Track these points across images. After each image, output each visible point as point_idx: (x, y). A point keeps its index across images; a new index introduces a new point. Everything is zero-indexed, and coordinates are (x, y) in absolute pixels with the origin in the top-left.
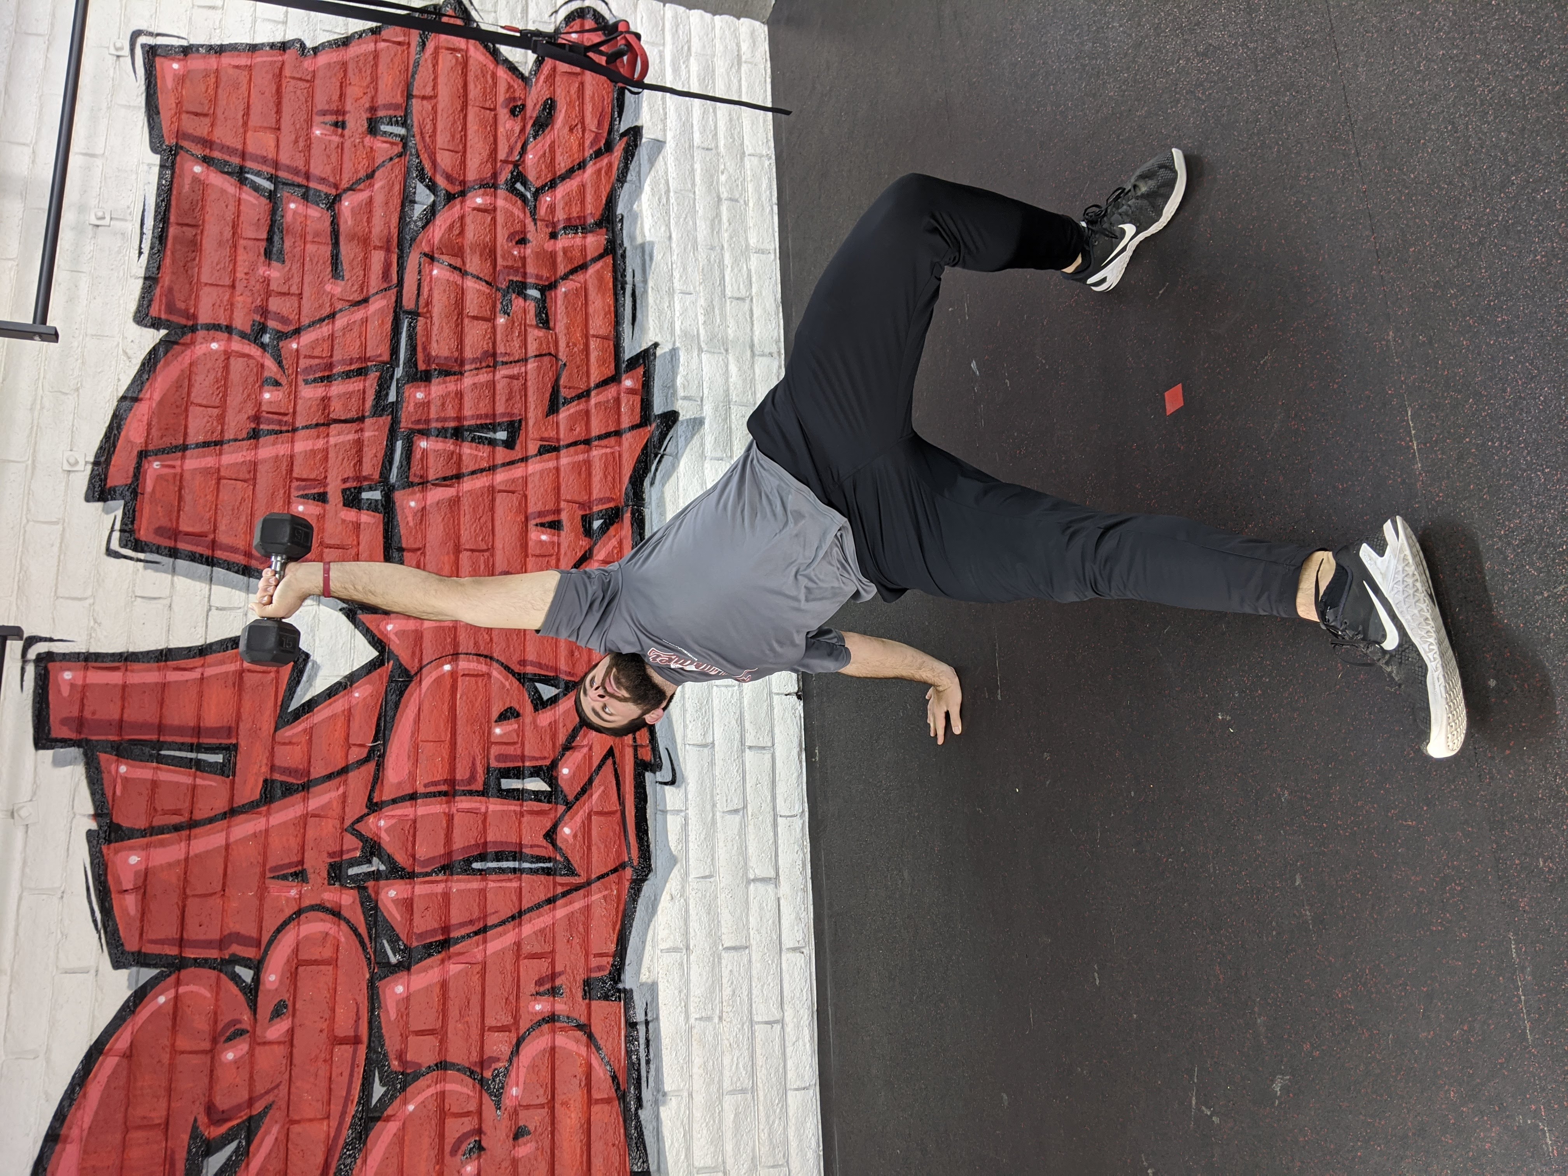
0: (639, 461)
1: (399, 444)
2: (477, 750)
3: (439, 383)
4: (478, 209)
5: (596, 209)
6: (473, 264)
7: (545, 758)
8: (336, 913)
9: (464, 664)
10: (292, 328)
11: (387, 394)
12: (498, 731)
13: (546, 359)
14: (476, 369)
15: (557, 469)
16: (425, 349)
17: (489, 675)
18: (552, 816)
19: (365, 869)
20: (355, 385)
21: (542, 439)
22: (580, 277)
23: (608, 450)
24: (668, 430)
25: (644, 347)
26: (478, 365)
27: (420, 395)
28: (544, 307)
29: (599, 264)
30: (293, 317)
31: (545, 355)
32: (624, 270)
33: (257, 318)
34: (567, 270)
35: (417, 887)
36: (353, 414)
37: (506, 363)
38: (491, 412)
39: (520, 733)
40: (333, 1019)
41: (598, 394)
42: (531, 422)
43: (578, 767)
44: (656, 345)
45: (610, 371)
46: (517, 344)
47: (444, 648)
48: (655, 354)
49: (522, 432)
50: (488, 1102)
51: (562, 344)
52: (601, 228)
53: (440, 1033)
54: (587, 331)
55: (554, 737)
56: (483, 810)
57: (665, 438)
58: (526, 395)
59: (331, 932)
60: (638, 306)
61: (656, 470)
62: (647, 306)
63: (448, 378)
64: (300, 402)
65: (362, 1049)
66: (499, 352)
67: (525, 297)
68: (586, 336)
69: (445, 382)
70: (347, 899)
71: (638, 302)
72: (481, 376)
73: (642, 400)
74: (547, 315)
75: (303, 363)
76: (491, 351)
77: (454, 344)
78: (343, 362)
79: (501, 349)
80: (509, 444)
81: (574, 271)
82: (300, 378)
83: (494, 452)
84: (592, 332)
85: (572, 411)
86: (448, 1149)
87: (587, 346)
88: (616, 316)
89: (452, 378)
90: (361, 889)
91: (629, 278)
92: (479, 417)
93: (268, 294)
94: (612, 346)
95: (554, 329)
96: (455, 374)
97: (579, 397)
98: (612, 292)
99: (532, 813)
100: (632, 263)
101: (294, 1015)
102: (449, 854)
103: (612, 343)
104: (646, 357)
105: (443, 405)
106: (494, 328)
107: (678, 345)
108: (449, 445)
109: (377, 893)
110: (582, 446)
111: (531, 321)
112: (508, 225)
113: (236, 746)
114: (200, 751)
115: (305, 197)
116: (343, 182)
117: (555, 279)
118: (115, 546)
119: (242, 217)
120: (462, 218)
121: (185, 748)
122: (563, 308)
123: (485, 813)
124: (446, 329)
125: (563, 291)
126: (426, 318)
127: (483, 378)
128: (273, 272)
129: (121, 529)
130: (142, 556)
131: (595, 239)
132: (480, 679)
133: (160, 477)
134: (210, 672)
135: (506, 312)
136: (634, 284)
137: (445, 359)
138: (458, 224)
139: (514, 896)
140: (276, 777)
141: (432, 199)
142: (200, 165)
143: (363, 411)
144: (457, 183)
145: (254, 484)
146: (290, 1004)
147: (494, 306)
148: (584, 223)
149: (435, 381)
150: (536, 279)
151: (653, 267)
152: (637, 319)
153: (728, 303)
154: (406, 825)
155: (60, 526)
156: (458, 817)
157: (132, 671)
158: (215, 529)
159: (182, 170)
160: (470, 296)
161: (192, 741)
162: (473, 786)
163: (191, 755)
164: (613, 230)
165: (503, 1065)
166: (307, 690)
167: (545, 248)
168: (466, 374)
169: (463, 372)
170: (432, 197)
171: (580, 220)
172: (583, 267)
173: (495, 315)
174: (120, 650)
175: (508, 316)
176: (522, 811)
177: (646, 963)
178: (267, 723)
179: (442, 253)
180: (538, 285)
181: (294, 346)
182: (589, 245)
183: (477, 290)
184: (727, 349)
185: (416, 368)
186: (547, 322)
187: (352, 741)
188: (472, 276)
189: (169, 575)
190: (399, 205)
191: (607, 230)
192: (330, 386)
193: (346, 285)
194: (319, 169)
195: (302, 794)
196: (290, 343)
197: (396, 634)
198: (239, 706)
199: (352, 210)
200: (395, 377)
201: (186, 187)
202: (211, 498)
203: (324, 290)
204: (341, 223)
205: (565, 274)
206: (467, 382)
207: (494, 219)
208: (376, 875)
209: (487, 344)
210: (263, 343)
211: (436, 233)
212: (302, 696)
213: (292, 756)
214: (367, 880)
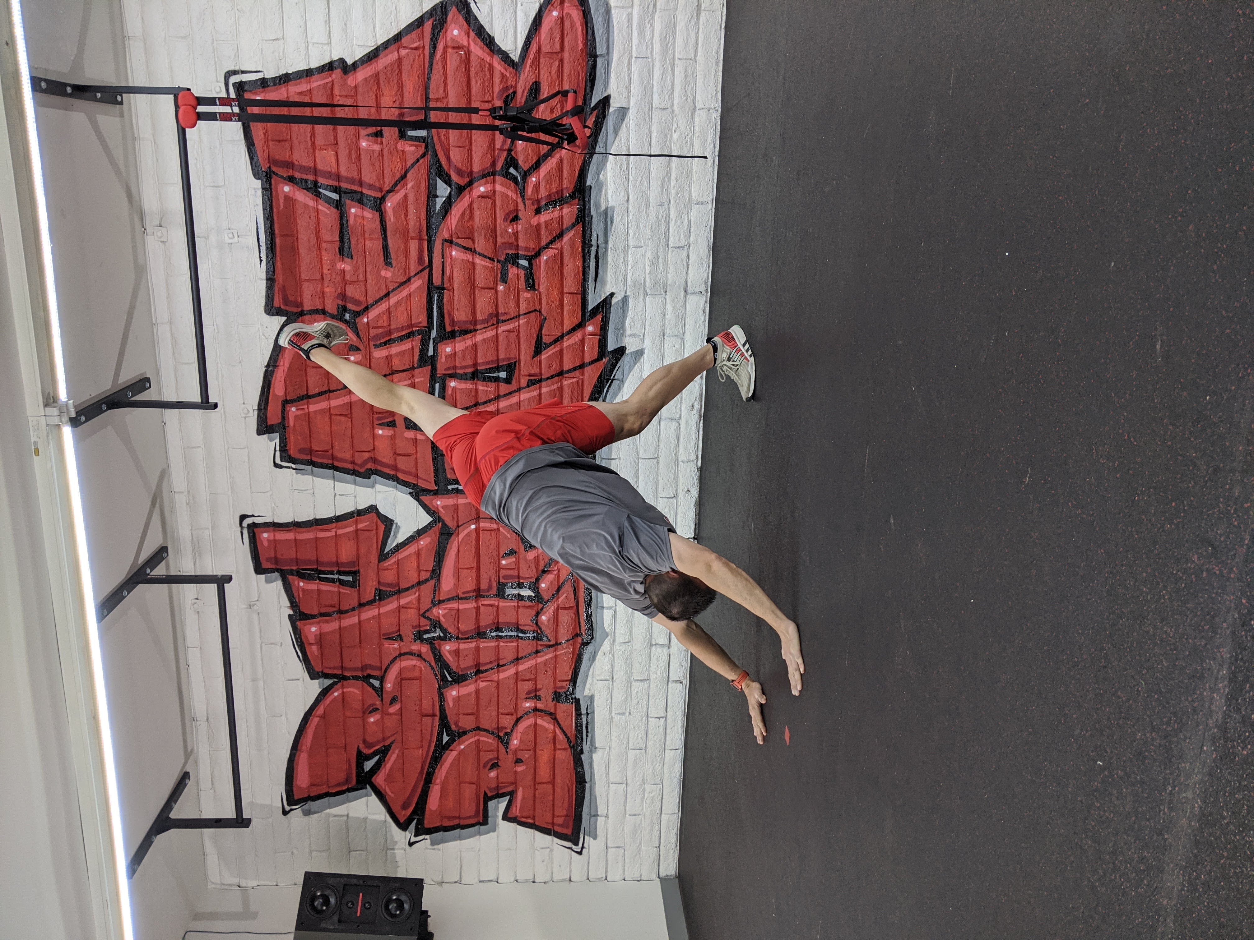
0: (595, 386)
1: (437, 385)
2: (492, 573)
3: (460, 341)
4: (482, 197)
5: (570, 182)
6: (481, 244)
7: (532, 578)
8: (420, 656)
9: (482, 525)
10: (363, 307)
11: (428, 350)
12: (504, 562)
13: (533, 314)
14: (485, 328)
15: (540, 395)
16: (450, 315)
17: (499, 529)
18: (536, 608)
19: (432, 635)
20: (406, 346)
21: (530, 375)
22: (558, 245)
23: (575, 380)
24: (617, 362)
25: (603, 297)
26: (486, 325)
27: (448, 350)
28: (531, 274)
29: (572, 233)
30: (362, 299)
31: (532, 312)
32: (591, 236)
33: (340, 303)
34: (548, 241)
35: (461, 645)
36: (407, 367)
37: (505, 321)
38: (495, 358)
39: (518, 562)
40: (421, 705)
41: (568, 339)
42: (522, 364)
43: (551, 583)
44: (612, 294)
45: (576, 321)
46: (512, 304)
47: (470, 515)
49: (517, 371)
50: (504, 747)
51: (544, 302)
52: (574, 199)
53: (476, 714)
54: (562, 289)
55: (537, 565)
56: (497, 604)
57: (614, 368)
58: (519, 343)
59: (417, 664)
60: (600, 265)
61: (607, 392)
62: (607, 263)
63: (466, 336)
64: (373, 360)
65: (437, 719)
66: (500, 312)
67: (518, 266)
68: (562, 293)
69: (464, 340)
70: (425, 649)
71: (600, 261)
72: (487, 333)
73: (600, 340)
74: (533, 280)
75: (373, 332)
76: (495, 312)
77: (468, 311)
78: (398, 330)
79: (501, 310)
80: (508, 381)
81: (552, 242)
82: (372, 343)
83: (498, 386)
84: (565, 290)
85: (550, 353)
86: (481, 765)
87: (562, 301)
88: (583, 275)
89: (469, 336)
90: (431, 643)
91: (594, 242)
92: (488, 363)
93: (345, 283)
94: (579, 300)
95: (538, 290)
96: (471, 332)
97: (555, 341)
98: (580, 255)
99: (524, 607)
100: (597, 228)
101: (401, 702)
102: (478, 627)
103: (579, 296)
104: (605, 305)
105: (464, 356)
106: (497, 292)
107: (628, 293)
108: (469, 385)
109: (440, 646)
110: (557, 378)
111: (522, 285)
112: (505, 206)
113: (358, 571)
114: (340, 575)
115: (360, 202)
116: (386, 186)
117: (540, 250)
118: (278, 461)
119: (321, 224)
120: (471, 205)
121: (332, 573)
122: (545, 273)
123: (498, 607)
124: (463, 300)
125: (545, 258)
126: (449, 290)
127: (490, 333)
128: (346, 266)
129: (280, 450)
130: (294, 466)
131: (570, 209)
132: (493, 532)
133: (296, 417)
134: (340, 532)
135: (504, 280)
136: (598, 246)
137: (464, 322)
138: (468, 211)
139: (514, 650)
140: (381, 588)
141: (449, 191)
142: (288, 185)
143: (413, 362)
144: (466, 175)
145: (351, 418)
146: (399, 698)
147: (496, 277)
148: (562, 197)
149: (458, 339)
150: (525, 251)
151: (613, 229)
152: (599, 276)
153: (670, 252)
154: (454, 613)
155: (246, 450)
156: (482, 609)
157: (298, 533)
158: (332, 448)
159: (276, 190)
160: (478, 271)
161: (335, 569)
162: (491, 592)
163: (336, 577)
164: (584, 201)
165: (509, 730)
166: (394, 540)
167: (532, 223)
168: (478, 332)
169: (476, 330)
170: (449, 189)
171: (558, 194)
172: (560, 236)
173: (497, 284)
174: (290, 520)
175: (506, 283)
176: (518, 606)
177: (588, 686)
178: (374, 558)
179: (458, 238)
180: (527, 256)
181: (365, 320)
182: (565, 217)
183: (483, 266)
184: (666, 291)
185: (445, 330)
186: (534, 285)
187: (421, 568)
188: (480, 254)
189: (311, 477)
190: (425, 200)
191: (579, 200)
192: (391, 347)
193: (394, 270)
194: (368, 177)
195: (396, 596)
196: (363, 318)
197: (442, 507)
198: (358, 550)
199: (394, 209)
200: (432, 337)
201: (282, 205)
202: (328, 428)
203: (381, 276)
204: (387, 221)
205: (546, 245)
206: (479, 337)
207: (494, 203)
208: (439, 638)
209: (492, 307)
210: (346, 320)
211: (453, 221)
212: (392, 544)
213: (389, 577)
214: (434, 640)
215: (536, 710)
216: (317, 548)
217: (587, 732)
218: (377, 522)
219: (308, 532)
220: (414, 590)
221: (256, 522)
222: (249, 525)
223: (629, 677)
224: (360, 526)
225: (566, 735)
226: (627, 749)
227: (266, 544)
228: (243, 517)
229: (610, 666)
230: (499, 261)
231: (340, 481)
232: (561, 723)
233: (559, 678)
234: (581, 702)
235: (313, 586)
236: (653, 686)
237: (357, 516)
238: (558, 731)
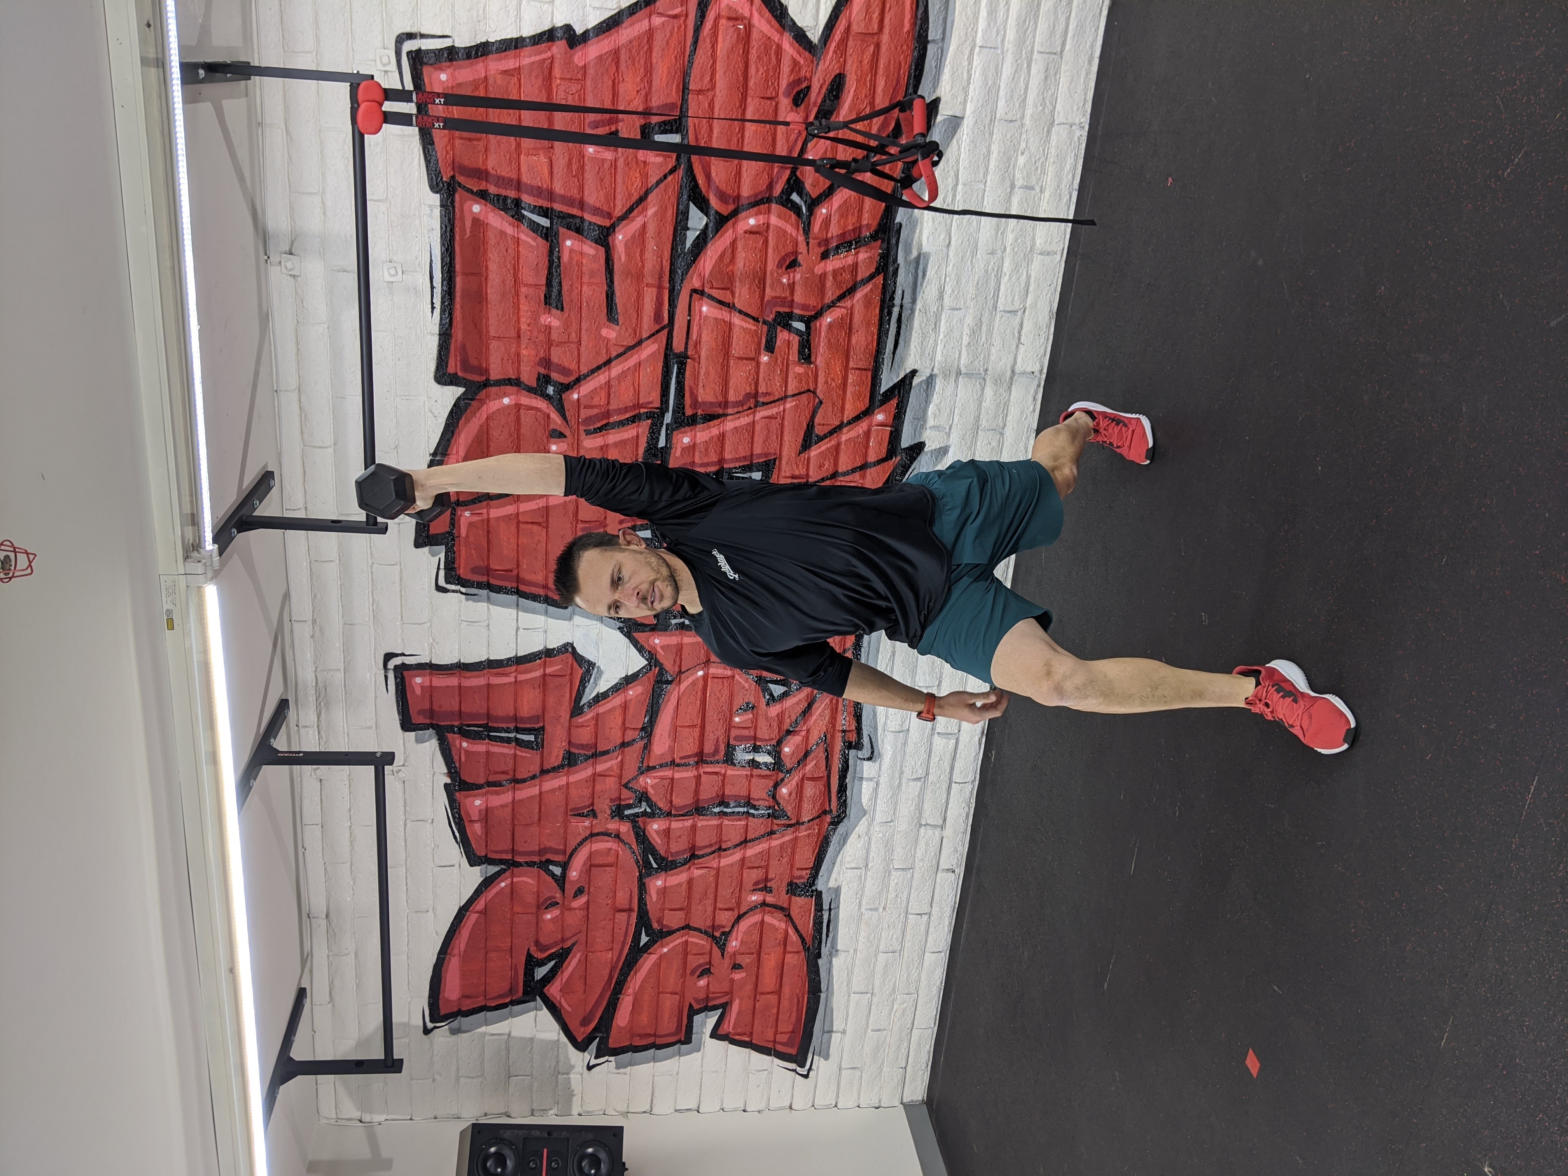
2: (720, 733)
3: (704, 429)
4: (751, 232)
5: (873, 219)
6: (743, 296)
7: (772, 739)
8: (616, 837)
9: (714, 669)
10: (572, 378)
11: (658, 439)
12: (737, 719)
13: (805, 396)
14: (737, 413)
16: (692, 393)
17: (733, 677)
18: (774, 778)
19: (636, 810)
20: (629, 433)
22: (848, 303)
24: (911, 463)
25: (902, 375)
26: (740, 409)
27: (686, 440)
28: (808, 341)
29: (869, 286)
30: (573, 366)
31: (803, 392)
32: (894, 292)
33: (542, 371)
34: (835, 297)
35: (673, 823)
37: (767, 404)
38: (748, 453)
39: (755, 720)
40: (614, 897)
41: (849, 431)
42: (786, 462)
43: (797, 746)
44: (914, 372)
45: (863, 406)
46: (778, 382)
47: (699, 656)
48: (911, 383)
49: (777, 469)
50: (716, 951)
51: (821, 380)
52: (876, 240)
53: (687, 909)
54: (848, 363)
55: (780, 723)
56: (723, 772)
58: (782, 433)
59: (614, 847)
60: (902, 332)
62: (911, 329)
63: (711, 423)
65: (635, 914)
66: (760, 391)
67: (791, 329)
68: (846, 368)
69: (709, 428)
70: (624, 828)
71: (903, 326)
72: (742, 419)
73: (892, 432)
74: (810, 350)
75: (584, 413)
76: (753, 392)
77: (719, 388)
78: (619, 411)
79: (762, 389)
81: (841, 297)
82: (582, 428)
84: (851, 365)
85: (823, 448)
86: (688, 972)
87: (845, 379)
88: (878, 344)
89: (716, 422)
90: (633, 821)
91: (897, 301)
92: (739, 458)
93: (550, 343)
94: (870, 378)
95: (814, 363)
96: (718, 416)
97: (832, 433)
98: (877, 318)
99: (759, 776)
100: (903, 281)
101: (589, 895)
102: (698, 801)
103: (870, 374)
104: (904, 386)
105: (706, 450)
106: (758, 364)
107: (936, 371)
109: (645, 825)
111: (794, 356)
112: (781, 247)
113: (543, 728)
114: (518, 732)
115: (579, 231)
116: (617, 211)
117: (822, 308)
118: (442, 582)
119: (521, 261)
120: (734, 243)
121: (507, 731)
122: (826, 341)
123: (724, 775)
124: (712, 372)
125: (829, 320)
126: (693, 359)
127: (744, 420)
128: (552, 320)
129: (445, 569)
130: (463, 590)
131: (869, 254)
132: (725, 681)
133: (471, 524)
134: (521, 677)
135: (770, 348)
136: (901, 306)
137: (711, 403)
138: (730, 251)
139: (742, 830)
140: (573, 750)
141: (704, 223)
142: (478, 203)
143: (637, 455)
144: (731, 201)
145: (547, 527)
146: (586, 889)
147: (759, 344)
148: (859, 237)
149: (699, 427)
150: (803, 310)
151: (925, 284)
152: (899, 346)
153: (998, 318)
154: (666, 783)
155: (398, 567)
156: (704, 778)
157: (465, 677)
158: (518, 566)
159: (462, 211)
160: (736, 334)
161: (512, 726)
162: (717, 758)
163: (512, 735)
164: (888, 243)
165: (727, 930)
166: (594, 689)
167: (816, 271)
168: (729, 418)
169: (726, 415)
170: (705, 220)
171: (854, 233)
172: (851, 291)
173: (759, 353)
174: (455, 661)
175: (772, 353)
176: (752, 775)
177: (834, 875)
178: (565, 713)
179: (712, 288)
180: (804, 316)
181: (576, 396)
182: (860, 265)
183: (744, 329)
184: (987, 370)
185: (684, 414)
186: (810, 355)
187: (627, 725)
188: (740, 312)
189: (485, 604)
190: (671, 233)
191: (882, 242)
192: (608, 434)
193: (620, 329)
194: (592, 197)
195: (591, 760)
196: (572, 393)
197: (662, 647)
198: (544, 701)
199: (626, 245)
200: (665, 423)
201: (468, 231)
202: (513, 541)
203: (601, 336)
204: (615, 261)
205: (832, 302)
206: (729, 425)
207: (766, 242)
208: (644, 813)
209: (750, 385)
210: (548, 395)
211: (707, 264)
212: (590, 694)
213: (584, 736)
214: (638, 817)
215: (764, 904)
216: (488, 698)
217: (828, 931)
218: (572, 665)
219: (479, 676)
220: (616, 754)
221: (407, 662)
222: (396, 667)
223: (888, 865)
224: (549, 670)
225: (801, 936)
226: (877, 952)
227: (418, 691)
228: (388, 657)
229: (865, 851)
230: (765, 322)
231: (527, 610)
232: (797, 922)
233: (798, 865)
234: (824, 896)
235: (480, 747)
236: (917, 875)
237: (546, 656)
238: (791, 931)
